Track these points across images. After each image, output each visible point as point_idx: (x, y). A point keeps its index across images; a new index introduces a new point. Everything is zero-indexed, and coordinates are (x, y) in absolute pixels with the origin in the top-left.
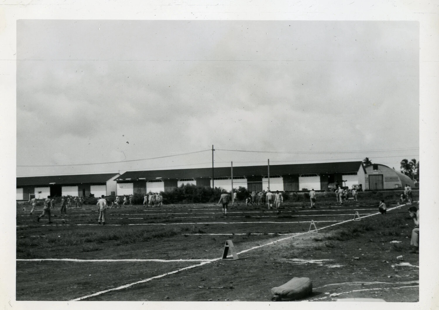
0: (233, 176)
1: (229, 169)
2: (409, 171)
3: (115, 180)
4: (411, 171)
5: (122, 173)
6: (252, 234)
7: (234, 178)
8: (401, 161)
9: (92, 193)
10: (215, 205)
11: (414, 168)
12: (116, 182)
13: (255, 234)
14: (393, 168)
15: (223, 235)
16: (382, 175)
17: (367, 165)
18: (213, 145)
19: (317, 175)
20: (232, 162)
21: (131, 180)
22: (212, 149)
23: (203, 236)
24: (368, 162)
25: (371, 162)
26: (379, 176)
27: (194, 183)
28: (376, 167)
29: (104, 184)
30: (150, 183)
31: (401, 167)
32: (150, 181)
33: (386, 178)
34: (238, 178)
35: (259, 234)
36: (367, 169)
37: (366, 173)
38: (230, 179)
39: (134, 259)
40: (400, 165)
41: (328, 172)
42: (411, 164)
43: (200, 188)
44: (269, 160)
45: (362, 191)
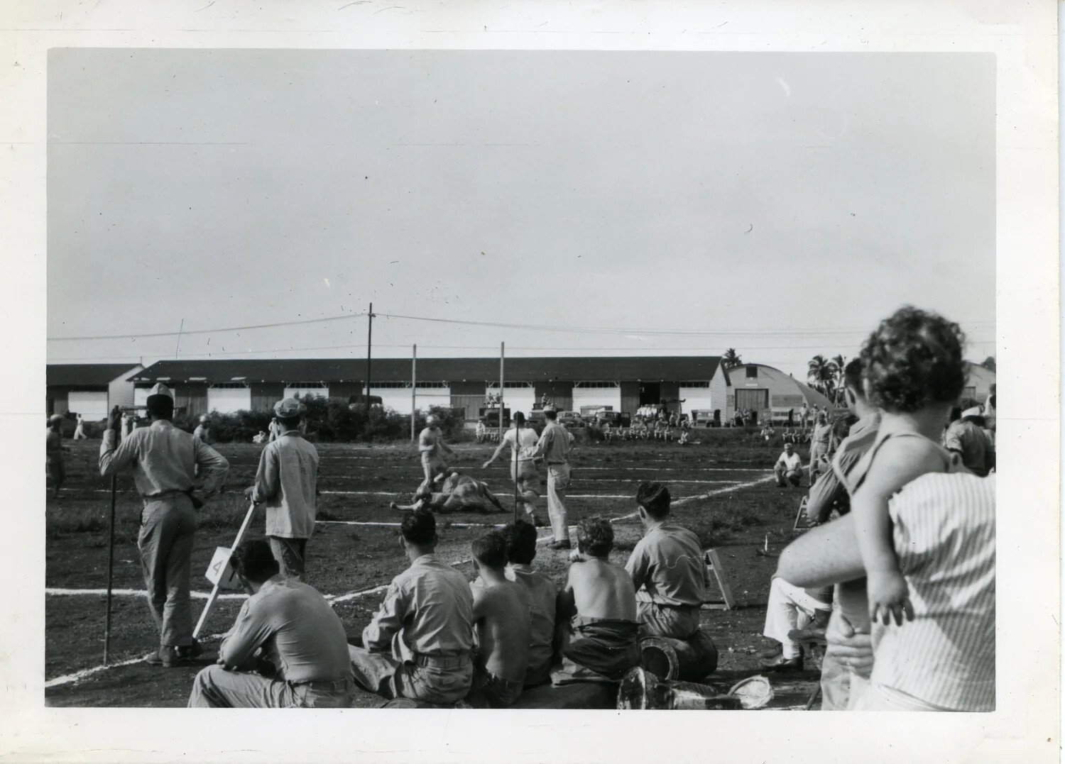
0: (416, 379)
1: (407, 363)
2: (826, 384)
3: (130, 380)
4: (832, 383)
5: (147, 365)
6: (453, 524)
7: (418, 385)
8: (810, 358)
9: (72, 409)
10: (369, 447)
11: (838, 377)
12: (132, 384)
13: (460, 525)
14: (791, 375)
15: (378, 526)
16: (767, 391)
17: (731, 366)
18: (371, 304)
19: (616, 385)
20: (415, 347)
21: (169, 381)
22: (368, 311)
23: (327, 526)
24: (732, 360)
25: (740, 359)
26: (760, 392)
27: (324, 393)
28: (752, 370)
29: (104, 388)
30: (217, 389)
31: (809, 374)
32: (216, 386)
33: (775, 398)
34: (429, 386)
35: (472, 524)
36: (732, 375)
37: (729, 384)
38: (409, 387)
39: (127, 588)
40: (807, 369)
41: (641, 379)
42: (832, 368)
43: (335, 406)
44: (503, 344)
45: (719, 424)
